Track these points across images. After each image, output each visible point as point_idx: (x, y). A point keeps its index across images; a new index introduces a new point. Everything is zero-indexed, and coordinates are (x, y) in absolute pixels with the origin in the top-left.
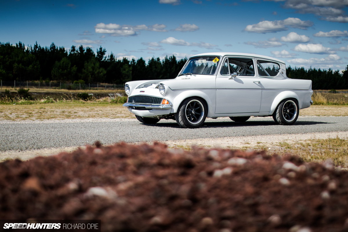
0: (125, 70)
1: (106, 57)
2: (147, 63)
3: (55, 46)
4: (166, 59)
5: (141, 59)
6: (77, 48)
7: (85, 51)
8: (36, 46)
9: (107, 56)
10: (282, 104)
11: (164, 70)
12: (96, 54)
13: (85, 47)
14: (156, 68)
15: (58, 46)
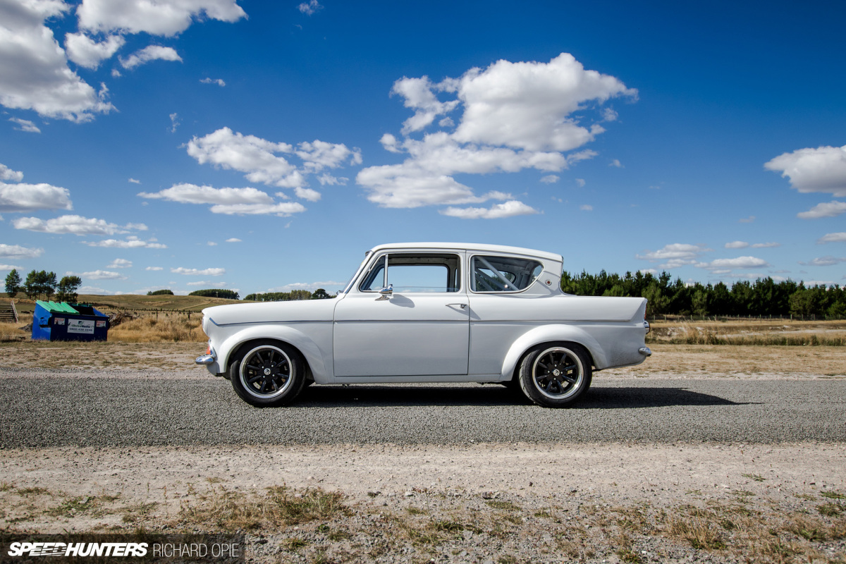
0: (696, 298)
1: (671, 283)
2: (730, 289)
3: (605, 273)
4: (758, 282)
5: (721, 284)
6: (633, 274)
7: (644, 277)
8: (584, 274)
9: (673, 282)
10: (533, 353)
11: (755, 296)
12: (659, 280)
13: (643, 272)
14: (743, 294)
15: (609, 273)
